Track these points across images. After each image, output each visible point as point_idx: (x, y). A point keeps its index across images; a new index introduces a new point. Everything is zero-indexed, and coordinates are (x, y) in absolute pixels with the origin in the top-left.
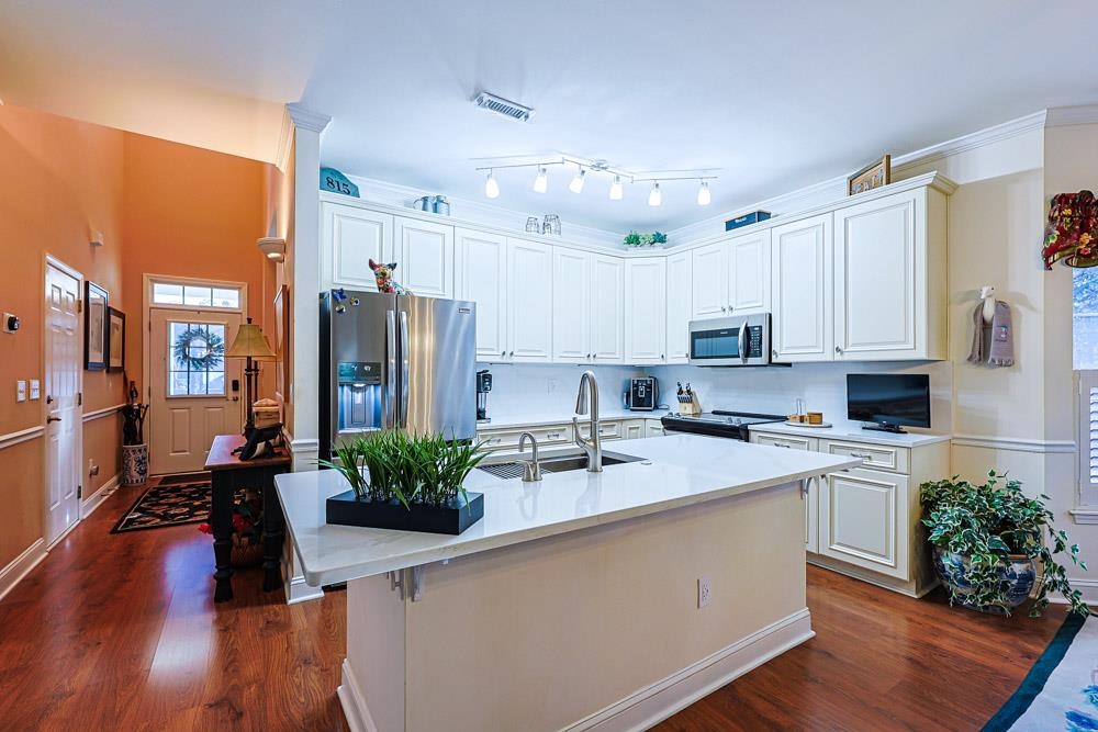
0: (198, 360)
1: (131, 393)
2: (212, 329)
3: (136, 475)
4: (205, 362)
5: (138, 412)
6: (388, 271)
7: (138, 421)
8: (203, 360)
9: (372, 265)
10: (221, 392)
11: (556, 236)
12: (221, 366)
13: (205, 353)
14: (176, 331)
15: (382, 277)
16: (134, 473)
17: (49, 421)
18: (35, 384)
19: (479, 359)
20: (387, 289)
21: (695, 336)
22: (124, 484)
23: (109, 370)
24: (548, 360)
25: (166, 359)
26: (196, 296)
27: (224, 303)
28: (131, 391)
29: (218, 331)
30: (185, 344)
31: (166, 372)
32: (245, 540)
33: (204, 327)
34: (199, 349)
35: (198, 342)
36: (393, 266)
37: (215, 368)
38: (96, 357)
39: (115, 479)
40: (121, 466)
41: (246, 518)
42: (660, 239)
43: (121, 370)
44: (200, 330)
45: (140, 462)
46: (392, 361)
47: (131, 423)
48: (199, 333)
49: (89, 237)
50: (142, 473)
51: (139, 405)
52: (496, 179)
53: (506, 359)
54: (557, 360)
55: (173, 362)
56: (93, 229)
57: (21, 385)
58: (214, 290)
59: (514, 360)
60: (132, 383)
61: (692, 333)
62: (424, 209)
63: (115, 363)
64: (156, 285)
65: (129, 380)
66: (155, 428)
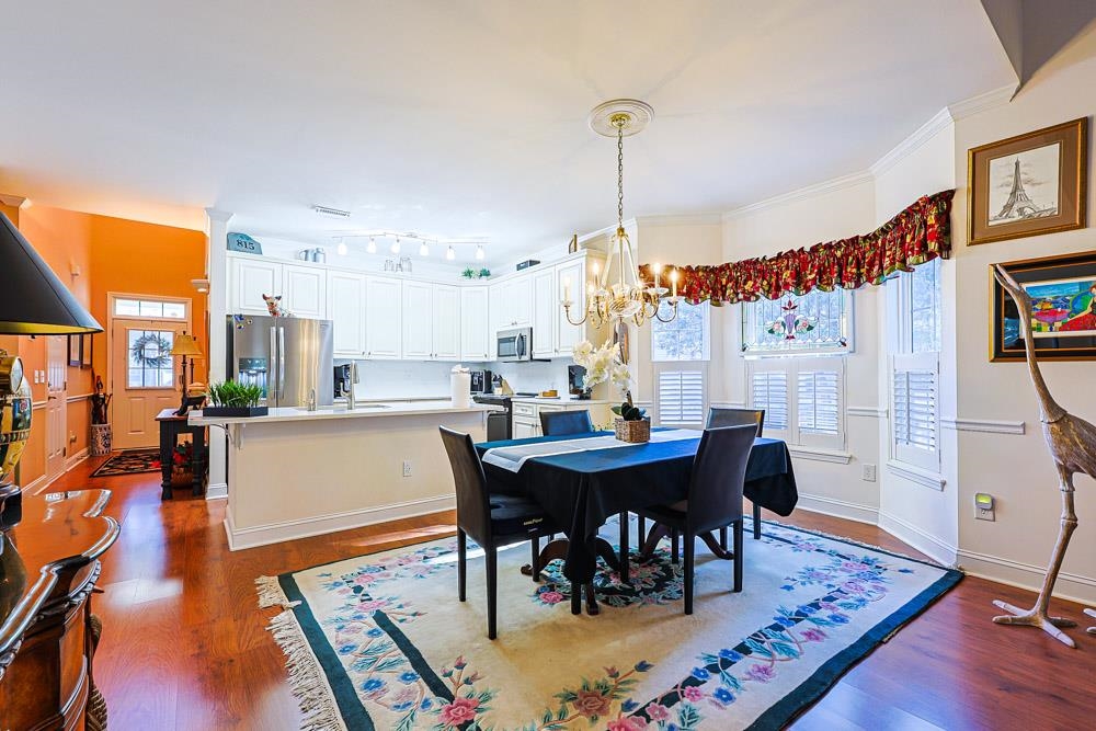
0: (152, 360)
1: (98, 385)
2: (163, 335)
3: (102, 448)
4: (156, 362)
5: (104, 400)
6: (275, 301)
7: (103, 407)
8: (155, 360)
9: (265, 298)
10: (171, 385)
11: (407, 273)
12: (170, 365)
13: (156, 355)
14: (134, 337)
15: (272, 305)
16: (100, 445)
17: (49, 398)
18: (43, 373)
19: (336, 357)
20: (275, 313)
21: (501, 341)
22: (92, 454)
23: (83, 367)
24: (399, 358)
25: (126, 359)
26: (151, 309)
27: (173, 314)
28: (97, 383)
29: (168, 337)
30: (140, 347)
31: (126, 369)
32: (182, 469)
33: (157, 334)
34: (151, 351)
35: (151, 345)
36: (279, 298)
37: (166, 366)
38: (75, 357)
39: (85, 450)
40: (91, 441)
41: (182, 455)
42: (486, 273)
43: (90, 366)
44: (153, 335)
45: (105, 438)
46: (274, 358)
47: (97, 408)
48: (152, 338)
49: (71, 270)
50: (108, 446)
51: (105, 394)
52: (346, 244)
53: (366, 357)
54: (405, 358)
55: (132, 361)
56: (73, 263)
57: (37, 373)
58: (165, 305)
59: (372, 358)
60: (99, 377)
61: (499, 340)
62: (306, 259)
63: (86, 361)
64: (118, 301)
65: (97, 374)
66: (116, 412)
